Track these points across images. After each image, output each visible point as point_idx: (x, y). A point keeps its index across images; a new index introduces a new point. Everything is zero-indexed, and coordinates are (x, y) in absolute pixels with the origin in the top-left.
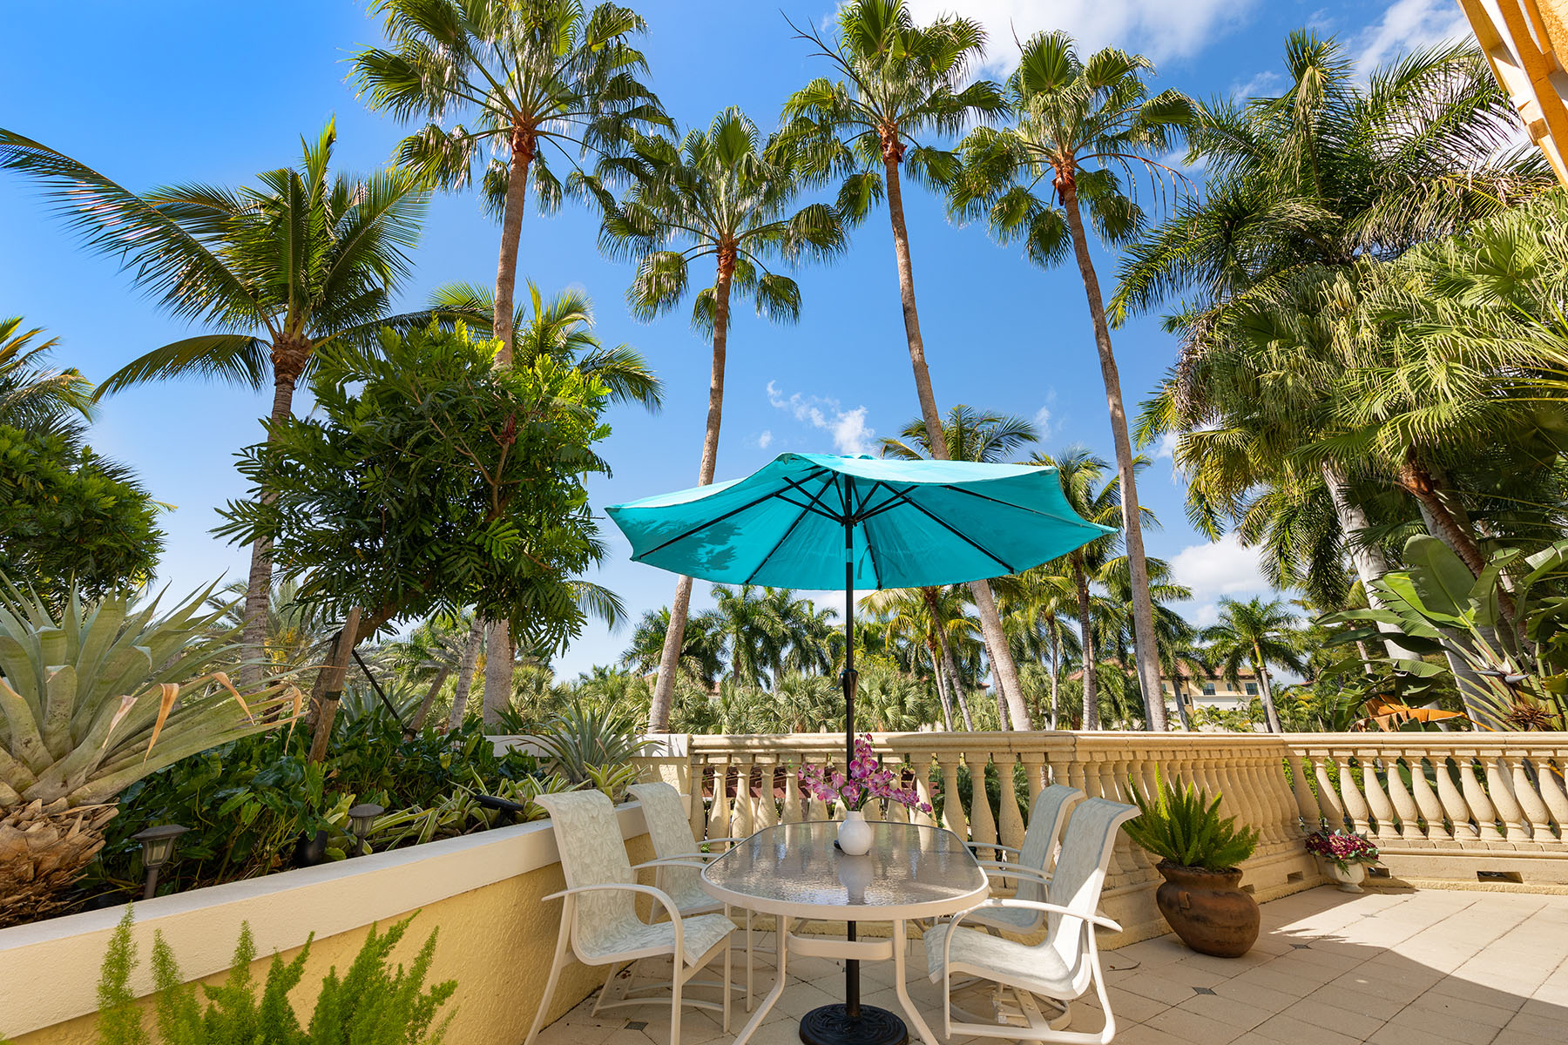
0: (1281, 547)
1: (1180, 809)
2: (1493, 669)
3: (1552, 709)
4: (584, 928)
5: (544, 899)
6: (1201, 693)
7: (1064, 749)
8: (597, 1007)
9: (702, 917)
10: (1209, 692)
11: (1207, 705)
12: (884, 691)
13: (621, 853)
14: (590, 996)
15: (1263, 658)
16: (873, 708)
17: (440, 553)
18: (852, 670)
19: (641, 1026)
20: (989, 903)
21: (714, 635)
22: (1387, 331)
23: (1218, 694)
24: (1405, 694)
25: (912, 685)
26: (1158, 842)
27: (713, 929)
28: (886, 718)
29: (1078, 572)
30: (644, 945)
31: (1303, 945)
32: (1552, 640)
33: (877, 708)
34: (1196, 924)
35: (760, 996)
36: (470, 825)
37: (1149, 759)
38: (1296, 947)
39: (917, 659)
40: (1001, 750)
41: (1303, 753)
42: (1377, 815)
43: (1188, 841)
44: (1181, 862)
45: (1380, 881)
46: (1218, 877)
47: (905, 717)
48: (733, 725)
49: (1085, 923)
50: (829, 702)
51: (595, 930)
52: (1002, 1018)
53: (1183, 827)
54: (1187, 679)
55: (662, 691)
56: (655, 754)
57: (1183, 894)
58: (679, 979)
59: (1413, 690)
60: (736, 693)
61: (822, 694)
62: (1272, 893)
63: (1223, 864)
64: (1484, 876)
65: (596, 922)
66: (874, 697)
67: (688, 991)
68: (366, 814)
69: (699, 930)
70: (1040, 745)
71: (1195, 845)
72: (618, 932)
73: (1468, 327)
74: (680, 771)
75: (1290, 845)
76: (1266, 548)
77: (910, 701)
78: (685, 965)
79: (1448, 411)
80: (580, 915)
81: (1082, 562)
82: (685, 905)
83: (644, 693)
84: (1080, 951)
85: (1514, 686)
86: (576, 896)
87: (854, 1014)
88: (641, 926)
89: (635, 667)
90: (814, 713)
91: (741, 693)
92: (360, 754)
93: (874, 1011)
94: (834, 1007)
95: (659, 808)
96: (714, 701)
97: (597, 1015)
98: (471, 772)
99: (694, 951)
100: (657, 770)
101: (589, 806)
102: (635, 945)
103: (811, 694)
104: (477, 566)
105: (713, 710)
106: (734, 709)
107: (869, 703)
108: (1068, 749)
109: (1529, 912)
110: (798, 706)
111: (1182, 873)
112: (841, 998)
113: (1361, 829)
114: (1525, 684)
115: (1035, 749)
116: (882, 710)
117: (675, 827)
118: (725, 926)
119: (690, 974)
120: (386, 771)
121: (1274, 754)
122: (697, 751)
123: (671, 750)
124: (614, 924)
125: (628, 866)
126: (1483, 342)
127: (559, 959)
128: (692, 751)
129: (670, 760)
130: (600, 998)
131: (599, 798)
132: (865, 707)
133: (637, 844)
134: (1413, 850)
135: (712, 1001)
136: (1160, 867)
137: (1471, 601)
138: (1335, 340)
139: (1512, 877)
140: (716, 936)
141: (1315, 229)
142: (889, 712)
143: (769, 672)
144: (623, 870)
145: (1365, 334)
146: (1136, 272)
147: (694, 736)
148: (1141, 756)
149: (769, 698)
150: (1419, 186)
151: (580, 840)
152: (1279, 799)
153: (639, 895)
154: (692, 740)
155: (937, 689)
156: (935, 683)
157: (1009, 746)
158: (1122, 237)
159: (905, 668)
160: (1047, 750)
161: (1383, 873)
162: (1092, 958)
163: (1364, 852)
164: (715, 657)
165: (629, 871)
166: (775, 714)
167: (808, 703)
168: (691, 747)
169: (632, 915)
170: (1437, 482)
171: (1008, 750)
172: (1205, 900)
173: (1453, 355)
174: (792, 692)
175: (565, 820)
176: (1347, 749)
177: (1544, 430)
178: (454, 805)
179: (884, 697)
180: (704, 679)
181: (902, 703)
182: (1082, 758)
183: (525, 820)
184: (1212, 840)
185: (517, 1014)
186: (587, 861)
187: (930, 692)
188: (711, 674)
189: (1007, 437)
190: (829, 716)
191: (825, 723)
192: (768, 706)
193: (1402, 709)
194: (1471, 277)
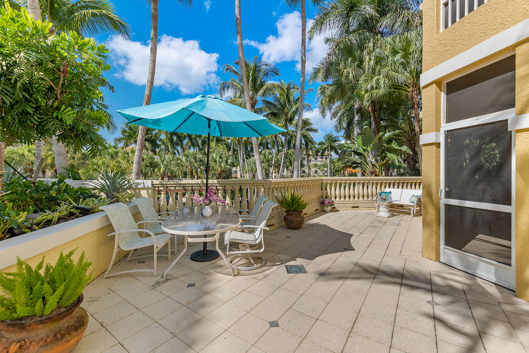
0: (340, 122)
1: (293, 199)
2: (371, 161)
3: (378, 171)
4: (123, 242)
5: (108, 235)
6: (314, 160)
7: (268, 184)
8: (128, 259)
9: (161, 235)
10: (316, 159)
11: (315, 163)
12: (221, 158)
13: (132, 220)
14: (124, 257)
15: (330, 151)
16: (217, 163)
17: (39, 120)
18: (208, 166)
19: (143, 262)
20: (240, 226)
21: (156, 134)
22: (376, 63)
23: (318, 160)
24: (353, 166)
25: (230, 156)
26: (286, 206)
27: (165, 238)
28: (221, 166)
29: (286, 123)
30: (144, 244)
31: (312, 225)
32: (382, 155)
33: (218, 163)
34: (291, 223)
35: (179, 251)
36: (71, 216)
37: (289, 186)
38: (311, 226)
39: (233, 147)
40: (251, 185)
41: (326, 182)
42: (337, 195)
43: (293, 205)
44: (290, 210)
45: (334, 210)
46: (298, 213)
47: (227, 166)
48: (165, 168)
49: (261, 229)
50: (201, 161)
51: (126, 241)
52: (241, 249)
53: (292, 203)
54: (311, 155)
55: (137, 160)
56: (139, 187)
57: (289, 217)
58: (156, 251)
59: (354, 165)
60: (166, 157)
61: (199, 158)
62: (311, 214)
63: (299, 210)
64: (353, 207)
65: (126, 239)
66: (217, 160)
67: (158, 253)
68: (33, 217)
69: (161, 238)
70: (262, 183)
71: (294, 207)
72: (134, 241)
73: (393, 67)
74: (148, 192)
75: (318, 203)
76: (337, 121)
77: (229, 161)
78: (157, 247)
79: (382, 91)
80: (121, 238)
81: (288, 120)
82: (154, 231)
83: (127, 156)
84: (260, 234)
85: (373, 165)
86: (119, 234)
87: (205, 252)
88: (141, 239)
89: (121, 145)
90: (196, 165)
91: (168, 157)
92: (17, 195)
93: (210, 251)
94: (200, 251)
95: (143, 206)
96: (157, 159)
97: (128, 261)
98: (66, 197)
99: (160, 244)
100: (139, 192)
101: (119, 208)
102: (141, 244)
103: (195, 158)
104: (59, 126)
105: (157, 162)
106: (165, 163)
107: (215, 161)
108: (269, 184)
109: (356, 214)
110: (190, 162)
111: (290, 213)
112: (202, 249)
113: (333, 199)
114: (375, 165)
115: (260, 185)
116: (220, 163)
117: (150, 211)
118: (168, 236)
119: (158, 249)
120: (29, 199)
121: (319, 182)
122: (155, 186)
123: (144, 185)
124: (132, 239)
125: (135, 223)
126: (394, 73)
127: (116, 250)
128: (153, 186)
129: (144, 188)
130: (129, 257)
131: (122, 205)
132: (214, 163)
133: (137, 215)
134: (342, 203)
135: (165, 254)
136: (286, 211)
137: (371, 145)
138: (365, 62)
139: (358, 207)
140: (166, 239)
141: (372, 18)
142: (222, 165)
143: (179, 148)
144: (133, 225)
145: (372, 63)
146: (320, 18)
147: (154, 181)
148: (287, 185)
149: (179, 159)
150: (400, 12)
151: (118, 218)
152: (318, 193)
153: (139, 232)
154: (153, 182)
155: (239, 157)
156: (238, 154)
157: (254, 184)
158: (317, 3)
159: (229, 149)
160: (263, 184)
161: (335, 208)
162: (262, 236)
163: (331, 204)
164: (156, 142)
165: (135, 225)
166: (181, 165)
167: (194, 161)
168: (153, 185)
169: (139, 237)
170: (376, 110)
171: (253, 185)
172: (294, 218)
173: (387, 76)
174: (188, 157)
175: (112, 213)
176: (335, 181)
177: (401, 99)
178: (63, 209)
179: (220, 160)
180: (152, 151)
181: (227, 162)
182: (272, 186)
183: (94, 212)
184: (298, 205)
185: (102, 264)
186: (121, 224)
187: (236, 158)
188: (155, 148)
189: (271, 72)
190: (201, 166)
191: (200, 168)
192: (178, 162)
193: (351, 169)
194: (399, 51)
